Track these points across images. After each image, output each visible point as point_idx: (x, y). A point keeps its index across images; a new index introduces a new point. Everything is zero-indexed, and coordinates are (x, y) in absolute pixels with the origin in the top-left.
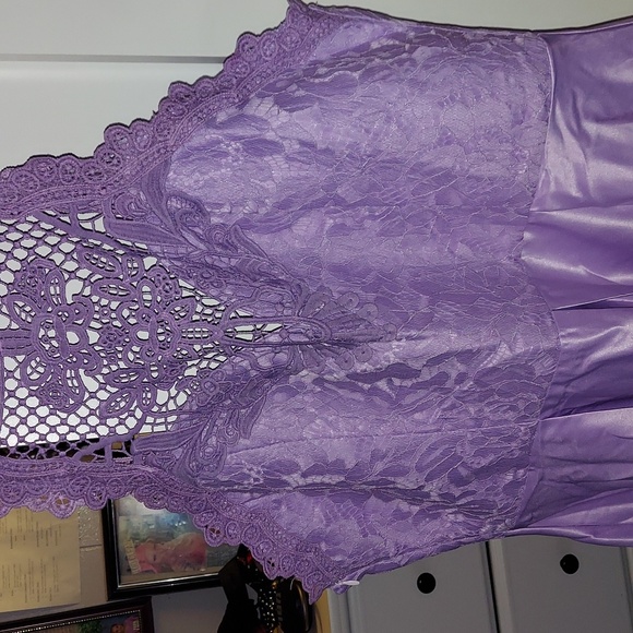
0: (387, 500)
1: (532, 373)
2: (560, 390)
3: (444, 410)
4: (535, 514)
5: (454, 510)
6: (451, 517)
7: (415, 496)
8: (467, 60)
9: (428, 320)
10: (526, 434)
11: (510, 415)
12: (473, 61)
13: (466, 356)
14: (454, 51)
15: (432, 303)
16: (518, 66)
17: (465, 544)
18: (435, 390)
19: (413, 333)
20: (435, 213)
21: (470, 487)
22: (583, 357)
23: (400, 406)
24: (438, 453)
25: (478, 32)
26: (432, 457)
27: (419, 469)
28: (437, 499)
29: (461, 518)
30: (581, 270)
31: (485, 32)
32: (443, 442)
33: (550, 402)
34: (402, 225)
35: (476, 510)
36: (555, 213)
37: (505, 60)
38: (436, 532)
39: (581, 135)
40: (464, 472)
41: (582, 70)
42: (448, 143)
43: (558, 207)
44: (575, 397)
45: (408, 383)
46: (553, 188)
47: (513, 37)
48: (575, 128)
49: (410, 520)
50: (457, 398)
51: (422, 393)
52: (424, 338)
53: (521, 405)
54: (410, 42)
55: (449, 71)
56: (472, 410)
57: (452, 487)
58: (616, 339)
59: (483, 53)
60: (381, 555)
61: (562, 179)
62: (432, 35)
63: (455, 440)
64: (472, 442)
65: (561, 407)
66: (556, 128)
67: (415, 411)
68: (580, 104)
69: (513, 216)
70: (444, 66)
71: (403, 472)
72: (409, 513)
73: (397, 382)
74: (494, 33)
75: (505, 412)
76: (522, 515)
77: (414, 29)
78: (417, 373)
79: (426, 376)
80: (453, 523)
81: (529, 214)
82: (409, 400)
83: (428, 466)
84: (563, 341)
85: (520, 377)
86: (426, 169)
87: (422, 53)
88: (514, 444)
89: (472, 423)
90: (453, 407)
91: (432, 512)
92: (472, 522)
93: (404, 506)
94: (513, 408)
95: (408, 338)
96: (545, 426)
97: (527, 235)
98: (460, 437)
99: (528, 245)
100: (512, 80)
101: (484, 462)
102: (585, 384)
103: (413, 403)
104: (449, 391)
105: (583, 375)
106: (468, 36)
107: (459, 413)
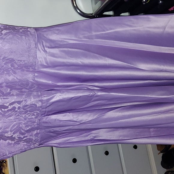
0: (6, 140)
1: (36, 106)
2: (44, 110)
3: (16, 116)
4: (44, 141)
5: (23, 141)
6: (23, 144)
7: (12, 138)
8: (15, 34)
9: (9, 94)
10: (38, 121)
11: (33, 117)
12: (17, 34)
13: (19, 102)
14: (12, 31)
15: (11, 90)
16: (28, 35)
17: (27, 150)
18: (13, 111)
19: (5, 97)
20: (11, 69)
21: (26, 135)
22: (48, 102)
23: (5, 116)
24: (15, 127)
25: (19, 27)
26: (14, 128)
27: (11, 131)
28: (18, 139)
29: (25, 143)
30: (50, 82)
31: (21, 27)
32: (17, 124)
33: (43, 113)
34: (3, 72)
35: (29, 141)
36: (41, 69)
37: (25, 34)
38: (19, 148)
39: (45, 51)
40: (23, 131)
41: (44, 36)
42: (12, 52)
43: (42, 67)
44: (48, 112)
45: (6, 110)
46: (40, 63)
47: (27, 29)
48: (43, 49)
49: (12, 145)
50: (19, 113)
51: (10, 112)
52: (8, 98)
53: (35, 114)
54: (2, 29)
55: (11, 36)
56: (23, 116)
57: (21, 135)
58: (55, 97)
59: (19, 32)
60: (5, 154)
61: (41, 61)
62: (7, 28)
63: (20, 123)
64: (24, 124)
65: (46, 114)
66: (39, 49)
67: (9, 117)
68: (44, 44)
69: (31, 70)
70: (10, 35)
71: (7, 132)
72: (12, 143)
73: (3, 110)
74: (23, 28)
75: (32, 116)
76: (40, 141)
77: (3, 26)
78: (7, 107)
79: (10, 108)
80: (23, 145)
81: (35, 69)
82: (7, 114)
83: (13, 130)
84: (43, 98)
85: (34, 107)
86: (7, 58)
87: (4, 32)
88: (35, 124)
89: (24, 119)
90: (18, 115)
91: (18, 143)
92: (28, 144)
93: (10, 142)
94: (34, 115)
95: (4, 98)
96: (42, 119)
97: (36, 74)
98: (21, 123)
99: (36, 77)
100: (27, 38)
101: (28, 129)
102: (50, 108)
103: (8, 115)
104: (17, 111)
105: (49, 106)
106: (17, 28)
107: (20, 117)
